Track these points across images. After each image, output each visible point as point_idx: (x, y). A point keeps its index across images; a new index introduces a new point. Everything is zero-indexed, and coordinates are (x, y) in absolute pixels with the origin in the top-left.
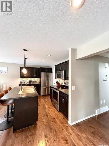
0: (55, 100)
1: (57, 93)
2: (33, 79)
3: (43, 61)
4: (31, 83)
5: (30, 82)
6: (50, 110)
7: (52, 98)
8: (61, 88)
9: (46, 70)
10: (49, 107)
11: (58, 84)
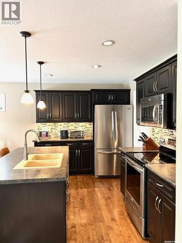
0: (132, 199)
1: (139, 174)
2: (72, 127)
3: (96, 67)
4: (67, 137)
5: (65, 134)
6: (115, 228)
7: (126, 189)
8: (157, 157)
9: (111, 97)
10: (113, 219)
11: (148, 143)
